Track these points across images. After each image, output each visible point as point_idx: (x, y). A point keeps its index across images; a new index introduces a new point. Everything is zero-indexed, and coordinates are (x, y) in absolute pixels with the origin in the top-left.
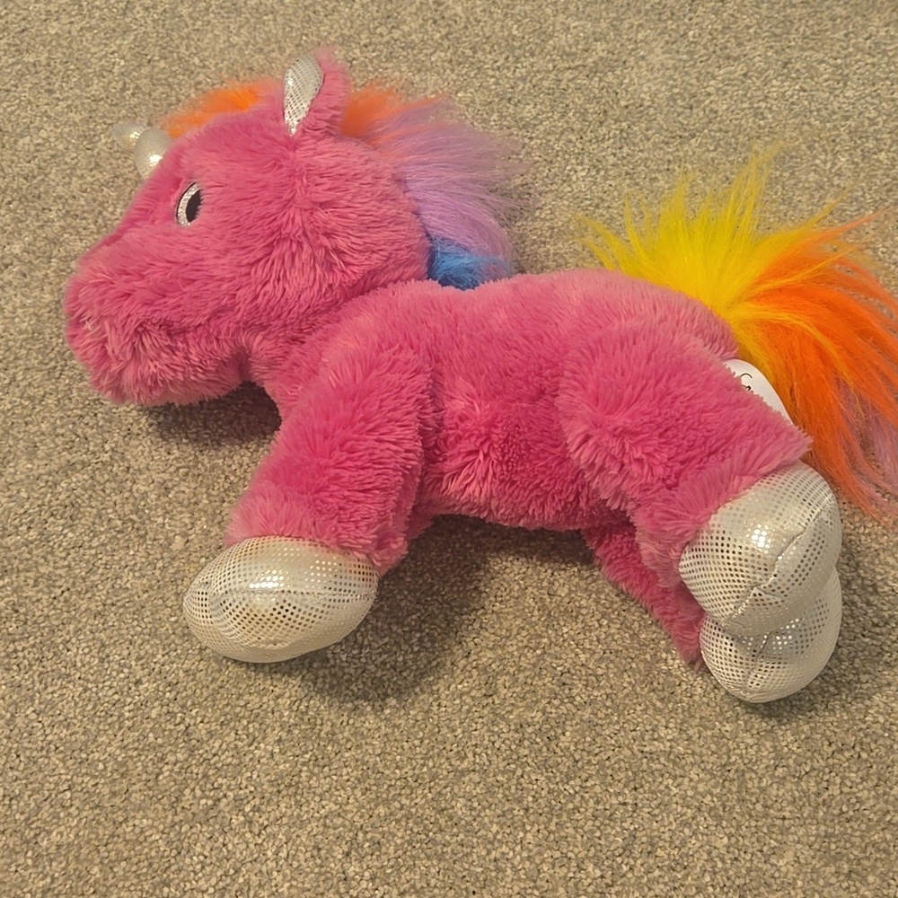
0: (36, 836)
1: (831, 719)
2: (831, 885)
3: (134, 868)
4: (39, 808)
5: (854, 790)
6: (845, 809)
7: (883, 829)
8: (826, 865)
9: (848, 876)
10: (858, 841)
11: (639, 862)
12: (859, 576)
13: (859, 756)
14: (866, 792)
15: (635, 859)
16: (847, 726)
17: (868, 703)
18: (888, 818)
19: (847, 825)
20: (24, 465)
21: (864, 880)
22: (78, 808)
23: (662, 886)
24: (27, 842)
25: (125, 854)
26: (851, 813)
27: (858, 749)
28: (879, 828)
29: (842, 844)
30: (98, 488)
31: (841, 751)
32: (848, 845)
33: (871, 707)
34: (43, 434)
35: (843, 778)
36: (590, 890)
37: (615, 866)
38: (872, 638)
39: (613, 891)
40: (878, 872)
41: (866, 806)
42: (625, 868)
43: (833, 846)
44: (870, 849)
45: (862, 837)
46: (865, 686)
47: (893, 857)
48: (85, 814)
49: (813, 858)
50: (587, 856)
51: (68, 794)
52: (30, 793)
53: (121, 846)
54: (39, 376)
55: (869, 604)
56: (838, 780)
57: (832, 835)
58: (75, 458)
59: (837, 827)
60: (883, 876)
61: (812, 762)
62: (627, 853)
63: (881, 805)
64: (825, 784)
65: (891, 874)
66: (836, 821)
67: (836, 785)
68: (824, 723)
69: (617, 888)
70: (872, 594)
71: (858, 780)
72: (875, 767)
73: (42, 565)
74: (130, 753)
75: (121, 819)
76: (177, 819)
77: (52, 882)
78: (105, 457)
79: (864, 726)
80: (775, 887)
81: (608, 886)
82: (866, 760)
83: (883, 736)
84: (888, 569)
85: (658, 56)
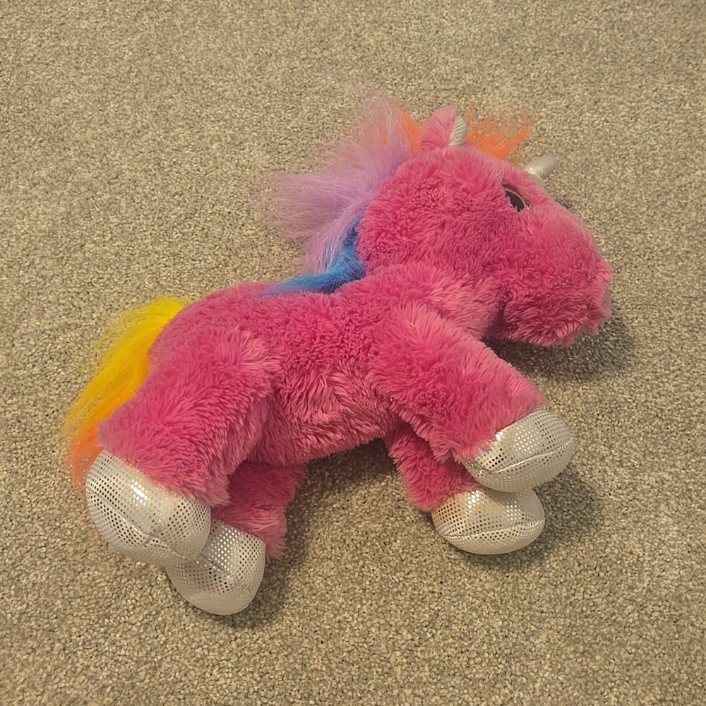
0: (19, 575)
1: (582, 548)
2: (570, 659)
3: (86, 604)
4: (23, 557)
5: (592, 597)
6: (585, 609)
7: (609, 625)
8: (568, 645)
9: (583, 654)
10: (591, 631)
11: (439, 632)
12: (611, 453)
13: (599, 575)
14: (600, 599)
15: (436, 630)
16: (592, 554)
17: (608, 540)
18: (614, 618)
19: (585, 620)
20: (35, 322)
21: (593, 658)
22: (50, 560)
23: (453, 650)
24: (12, 579)
25: (81, 594)
26: (589, 612)
27: (598, 569)
28: (607, 624)
29: (580, 632)
30: (85, 343)
31: (586, 570)
32: (584, 633)
33: (610, 543)
34: (49, 302)
35: (586, 589)
36: (403, 647)
37: (422, 632)
38: (616, 496)
39: (419, 649)
40: (603, 653)
41: (600, 608)
42: (429, 635)
43: (574, 633)
44: (599, 638)
45: (594, 629)
46: (607, 528)
47: (614, 645)
48: (54, 564)
49: (560, 640)
50: (403, 625)
51: (44, 549)
52: (17, 546)
53: (78, 588)
54: (50, 262)
55: (615, 472)
56: (582, 590)
57: (574, 626)
58: (72, 321)
59: (578, 621)
60: (606, 657)
61: (566, 575)
62: (431, 625)
63: (610, 609)
64: (573, 591)
65: (612, 656)
66: (578, 617)
67: (580, 592)
68: (577, 550)
69: (421, 648)
70: (618, 467)
71: (596, 591)
72: (608, 583)
73: (40, 391)
74: (90, 526)
75: (80, 570)
76: (119, 573)
77: (27, 608)
78: (93, 323)
79: (604, 555)
80: (531, 657)
81: (415, 646)
82: (603, 578)
83: (616, 563)
84: (631, 451)
85: (508, 88)
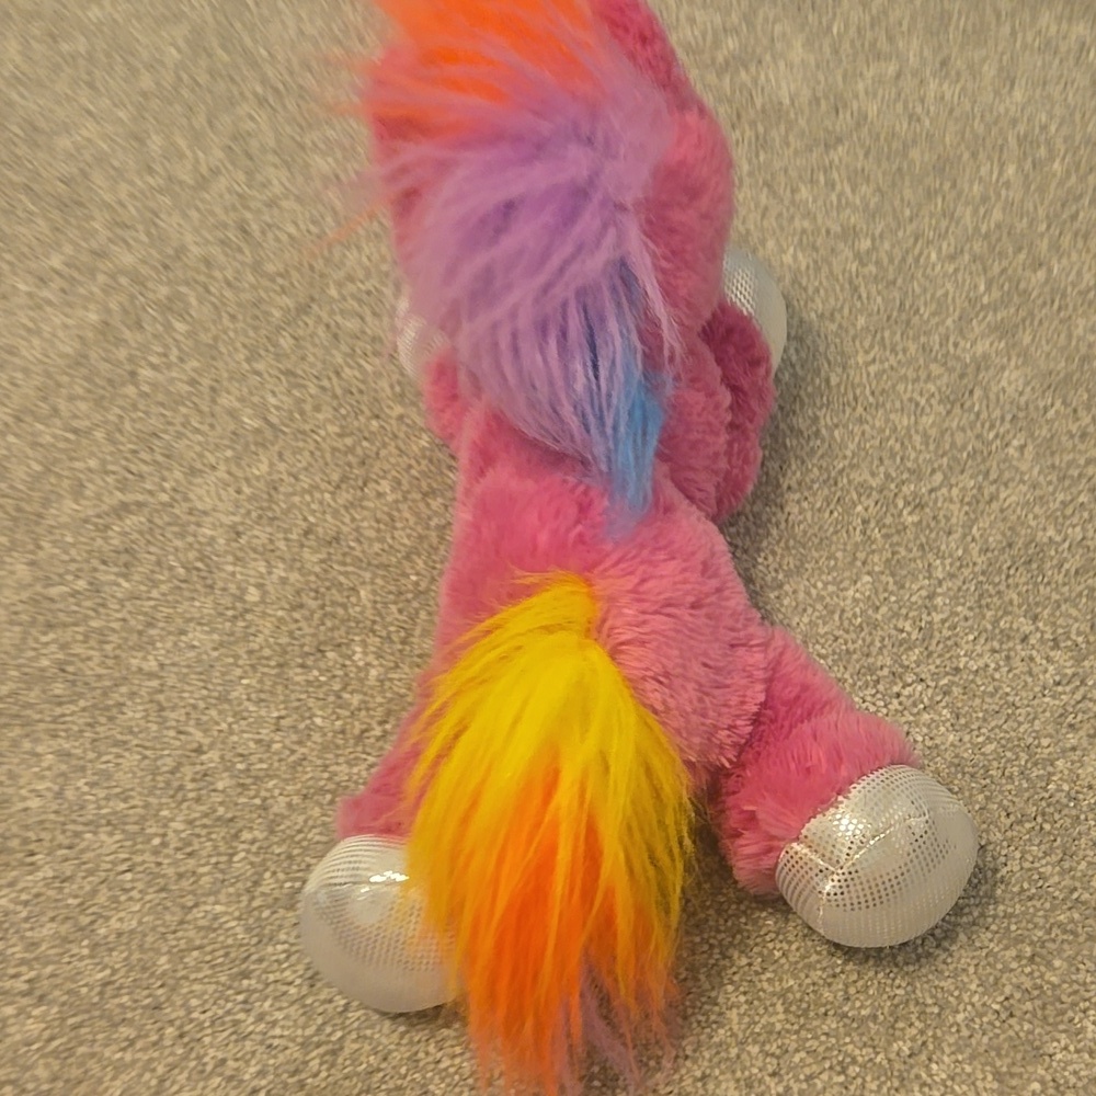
0: (92, 922)
1: (1009, 787)
2: (1012, 970)
3: (208, 958)
4: (94, 892)
5: (1036, 865)
6: (1026, 886)
7: (1070, 909)
8: (1006, 948)
9: (1032, 959)
10: (1041, 921)
11: (794, 947)
12: (1037, 629)
13: (1042, 828)
14: (1049, 867)
15: (790, 943)
16: (1026, 795)
17: (1050, 769)
18: (1075, 895)
19: (1029, 904)
20: (69, 504)
21: (1049, 965)
22: (140, 892)
23: (819, 973)
24: (82, 929)
25: (198, 942)
26: (1033, 891)
27: (1039, 819)
28: (1065, 907)
29: (1024, 924)
30: (158, 531)
31: (1020, 822)
32: (1030, 926)
33: (1054, 774)
34: (90, 470)
35: (1023, 853)
36: (736, 978)
37: (765, 952)
38: (1053, 697)
39: (764, 977)
40: (1065, 955)
41: (1051, 882)
42: (777, 954)
43: (1013, 927)
44: (1055, 931)
45: (1045, 917)
46: (1047, 751)
47: (1081, 939)
48: (148, 898)
49: (991, 940)
50: (731, 943)
51: (129, 876)
52: (83, 874)
53: (192, 934)
54: (83, 406)
55: (1048, 659)
56: (1018, 855)
57: (1012, 915)
58: (129, 498)
59: (1018, 906)
60: (1070, 960)
61: (988, 834)
62: (781, 937)
63: (1067, 882)
64: (1003, 859)
65: (1080, 958)
66: (1016, 900)
67: (1014, 859)
68: (1001, 792)
69: (768, 975)
70: (1052, 649)
71: (1041, 855)
72: (1059, 839)
73: (92, 618)
74: (197, 831)
75: (190, 904)
76: (256, 903)
77: (112, 975)
78: (165, 498)
79: (1047, 795)
80: (947, 974)
81: (757, 973)
82: (1049, 833)
83: (1067, 806)
84: (1071, 622)
85: (798, 52)
